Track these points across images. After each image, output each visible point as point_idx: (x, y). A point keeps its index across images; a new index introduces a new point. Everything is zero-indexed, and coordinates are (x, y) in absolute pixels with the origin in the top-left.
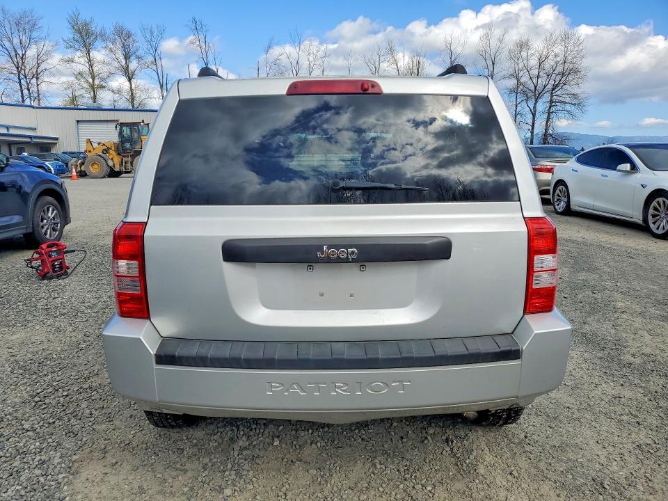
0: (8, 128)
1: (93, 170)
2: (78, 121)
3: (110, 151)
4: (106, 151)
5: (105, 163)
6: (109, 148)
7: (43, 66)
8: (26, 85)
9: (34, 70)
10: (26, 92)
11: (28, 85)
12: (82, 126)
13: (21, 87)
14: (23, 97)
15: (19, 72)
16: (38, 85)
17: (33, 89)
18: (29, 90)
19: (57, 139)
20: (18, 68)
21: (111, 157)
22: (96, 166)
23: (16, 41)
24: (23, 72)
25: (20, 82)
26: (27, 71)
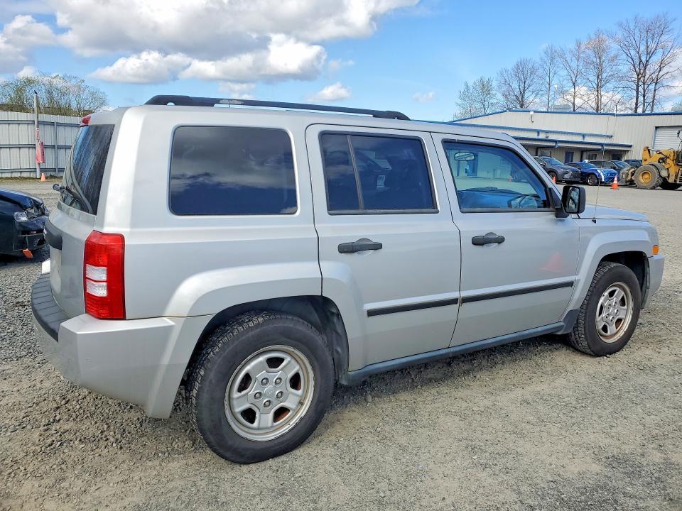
0: (584, 136)
1: (642, 180)
2: (657, 128)
3: (668, 160)
4: (663, 160)
5: (657, 174)
6: (667, 157)
7: (664, 71)
8: (642, 91)
9: (654, 76)
10: (641, 98)
11: (644, 91)
12: (660, 132)
13: (637, 94)
14: (637, 104)
15: (639, 79)
16: (655, 90)
17: (650, 95)
18: (644, 96)
19: (631, 146)
20: (638, 75)
21: (667, 167)
22: (646, 176)
23: (643, 48)
24: (642, 79)
25: (638, 89)
26: (647, 77)
